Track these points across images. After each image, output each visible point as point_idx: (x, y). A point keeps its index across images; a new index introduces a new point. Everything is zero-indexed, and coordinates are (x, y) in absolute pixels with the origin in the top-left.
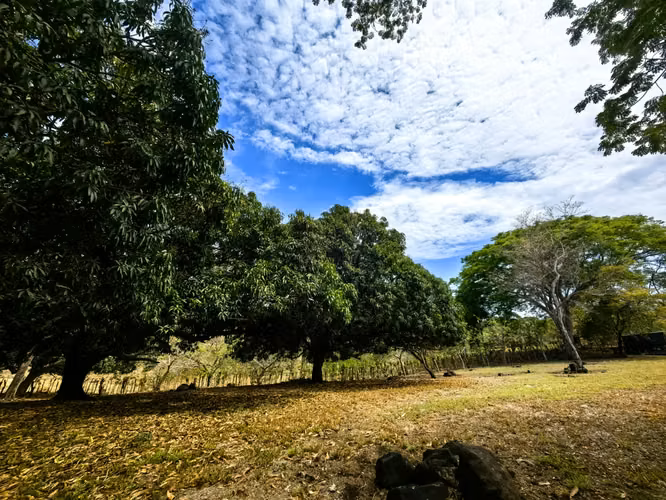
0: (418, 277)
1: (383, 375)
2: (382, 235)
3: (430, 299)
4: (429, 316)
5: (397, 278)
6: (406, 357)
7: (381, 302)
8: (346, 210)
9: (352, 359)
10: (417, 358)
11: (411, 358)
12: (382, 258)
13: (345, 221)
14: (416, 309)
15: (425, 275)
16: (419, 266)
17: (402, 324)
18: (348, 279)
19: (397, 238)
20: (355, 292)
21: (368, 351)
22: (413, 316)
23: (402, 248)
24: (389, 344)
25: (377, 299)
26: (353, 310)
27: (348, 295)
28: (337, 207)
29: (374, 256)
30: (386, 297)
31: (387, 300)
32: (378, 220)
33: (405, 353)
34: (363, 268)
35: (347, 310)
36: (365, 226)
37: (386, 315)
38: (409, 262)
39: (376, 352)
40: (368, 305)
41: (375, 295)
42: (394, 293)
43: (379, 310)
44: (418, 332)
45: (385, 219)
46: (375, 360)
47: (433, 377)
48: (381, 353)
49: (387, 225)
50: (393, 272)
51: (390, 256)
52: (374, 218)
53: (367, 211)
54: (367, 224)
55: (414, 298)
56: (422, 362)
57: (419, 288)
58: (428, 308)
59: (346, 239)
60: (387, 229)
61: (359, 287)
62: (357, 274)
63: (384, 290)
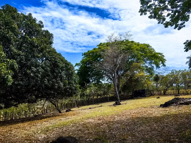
0: (58, 60)
1: (32, 115)
2: (38, 32)
3: (63, 73)
4: (62, 81)
5: (46, 60)
6: (47, 104)
7: (34, 73)
8: (15, 11)
9: (13, 107)
10: (53, 104)
11: (50, 104)
12: (37, 47)
13: (14, 18)
14: (55, 77)
15: (63, 60)
16: (59, 55)
17: (46, 85)
18: (12, 56)
19: (48, 36)
20: (16, 66)
21: (24, 102)
22: (53, 82)
23: (51, 43)
24: (37, 97)
25: (32, 71)
26: (13, 77)
27: (12, 68)
28: (8, 6)
29: (32, 44)
30: (38, 70)
31: (38, 71)
32: (37, 22)
33: (47, 102)
34: (24, 51)
35: (10, 77)
36: (28, 24)
37: (37, 81)
38: (54, 51)
39: (29, 102)
41: (30, 69)
42: (43, 68)
43: (33, 78)
44: (55, 90)
45: (42, 23)
46: (28, 107)
47: (60, 112)
48: (32, 103)
49: (43, 26)
50: (44, 56)
51: (42, 46)
52: (35, 20)
53: (30, 14)
54: (29, 23)
55: (54, 72)
56: (55, 106)
57: (58, 66)
58: (61, 77)
59: (13, 30)
60: (43, 29)
61: (19, 63)
62: (19, 55)
63: (36, 66)
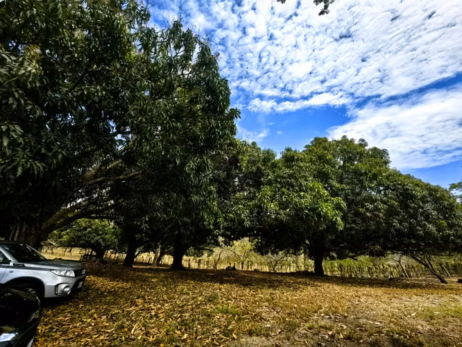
0: (410, 186)
1: (382, 275)
2: (361, 154)
3: (429, 207)
4: (430, 223)
5: (385, 190)
6: (405, 260)
7: (371, 212)
8: (325, 140)
9: (348, 259)
10: (420, 262)
11: (412, 262)
12: (366, 174)
13: (325, 149)
14: (414, 216)
15: (418, 184)
16: (408, 177)
17: (398, 230)
18: (334, 193)
19: (380, 156)
20: (344, 204)
21: (364, 254)
22: (410, 223)
23: (386, 163)
24: (386, 248)
25: (367, 209)
26: (344, 218)
27: (338, 207)
28: (316, 139)
29: (357, 173)
30: (376, 207)
31: (377, 209)
32: (356, 142)
33: (404, 257)
34: (348, 184)
35: (339, 219)
36: (345, 149)
37: (379, 223)
38: (397, 174)
39: (371, 254)
40: (357, 214)
41: (363, 206)
42: (384, 203)
43: (370, 219)
44: (417, 237)
45: (363, 140)
46: (373, 262)
47: (443, 281)
48: (378, 256)
49: (366, 145)
50: (379, 184)
51: (374, 171)
52: (352, 141)
53: (344, 137)
54: (345, 147)
55: (407, 207)
56: (426, 266)
57: (413, 197)
58: (427, 217)
59: (328, 162)
60: (367, 148)
61: (346, 199)
62: (343, 190)
63: (372, 201)
